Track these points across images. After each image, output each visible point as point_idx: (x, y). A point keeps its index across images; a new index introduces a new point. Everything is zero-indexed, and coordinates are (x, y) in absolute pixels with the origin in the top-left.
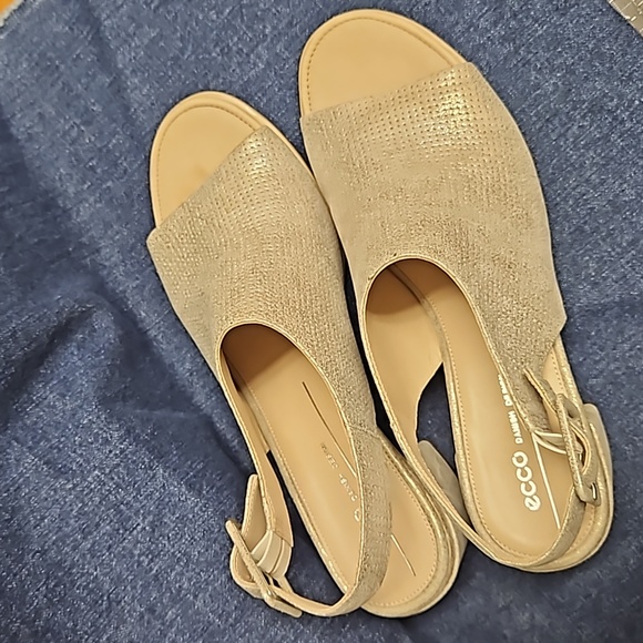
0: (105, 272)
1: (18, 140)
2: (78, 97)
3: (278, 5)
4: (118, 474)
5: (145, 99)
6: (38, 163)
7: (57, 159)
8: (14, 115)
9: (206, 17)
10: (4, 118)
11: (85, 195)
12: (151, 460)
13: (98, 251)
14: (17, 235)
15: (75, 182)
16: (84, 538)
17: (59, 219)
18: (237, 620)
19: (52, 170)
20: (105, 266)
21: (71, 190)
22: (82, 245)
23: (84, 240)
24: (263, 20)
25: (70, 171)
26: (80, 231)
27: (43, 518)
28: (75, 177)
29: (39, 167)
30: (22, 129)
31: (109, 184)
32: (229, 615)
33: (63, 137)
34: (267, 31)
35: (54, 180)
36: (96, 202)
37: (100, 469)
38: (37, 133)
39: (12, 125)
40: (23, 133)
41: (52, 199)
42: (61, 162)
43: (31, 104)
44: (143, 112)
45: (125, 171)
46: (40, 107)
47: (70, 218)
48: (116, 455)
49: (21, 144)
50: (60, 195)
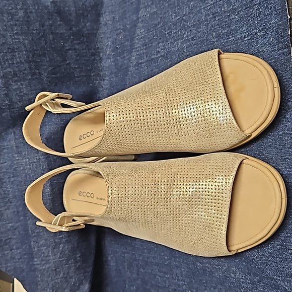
0: (101, 89)
1: (101, 23)
2: (126, 18)
3: (193, 27)
4: (33, 165)
5: (140, 34)
6: (103, 36)
7: (110, 37)
8: (105, 13)
9: (171, 15)
10: (101, 12)
11: (111, 57)
12: (46, 168)
13: (104, 80)
14: (68, 62)
15: (111, 50)
16: (13, 177)
17: (96, 61)
18: (35, 236)
19: (106, 41)
20: (103, 87)
21: (108, 52)
22: (99, 75)
23: (102, 73)
24: (186, 30)
25: (112, 45)
26: (102, 69)
27: (5, 162)
28: (112, 48)
29: (102, 38)
30: (105, 20)
31: (119, 58)
32: (34, 233)
33: (116, 30)
34: (185, 36)
35: (104, 45)
36: (113, 62)
37: (29, 160)
38: (109, 24)
39: (102, 16)
40: (104, 21)
41: (99, 52)
42: (111, 40)
43: (113, 12)
44: (137, 39)
45: (124, 57)
46: (115, 14)
47: (101, 62)
48: (37, 159)
49: (101, 25)
50: (103, 52)
